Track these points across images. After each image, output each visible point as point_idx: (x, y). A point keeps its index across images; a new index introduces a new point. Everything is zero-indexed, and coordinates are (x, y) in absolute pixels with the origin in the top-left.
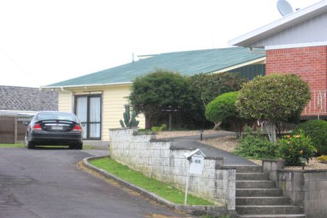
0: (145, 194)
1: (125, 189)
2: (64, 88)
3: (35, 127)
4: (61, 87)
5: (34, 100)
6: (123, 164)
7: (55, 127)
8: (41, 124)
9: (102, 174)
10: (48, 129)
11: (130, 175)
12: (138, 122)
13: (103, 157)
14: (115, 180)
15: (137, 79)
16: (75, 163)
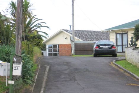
0: (132, 75)
1: (125, 73)
2: (111, 31)
3: (96, 47)
4: (110, 30)
5: (103, 36)
6: (130, 62)
7: (104, 47)
8: (98, 46)
9: (119, 67)
10: (101, 48)
11: (131, 67)
12: (137, 44)
13: (122, 60)
14: (123, 69)
15: (137, 25)
16: (109, 63)
